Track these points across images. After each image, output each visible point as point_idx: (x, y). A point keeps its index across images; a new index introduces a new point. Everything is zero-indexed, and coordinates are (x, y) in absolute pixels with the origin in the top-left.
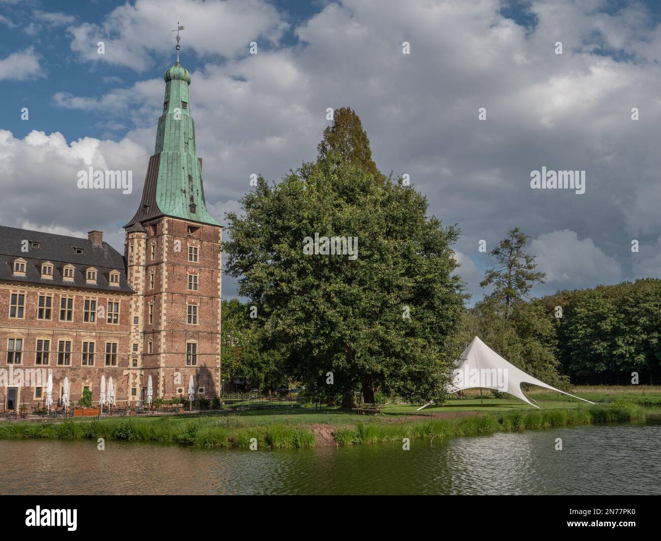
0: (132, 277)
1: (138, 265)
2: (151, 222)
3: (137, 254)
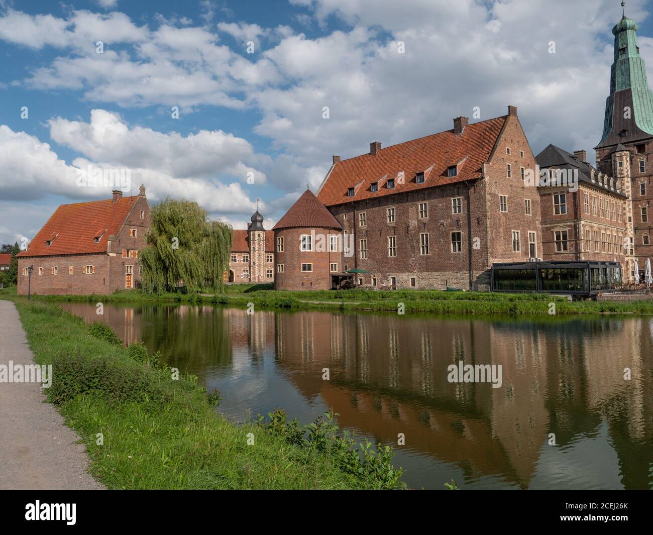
1: (627, 176)
2: (636, 143)
3: (626, 168)
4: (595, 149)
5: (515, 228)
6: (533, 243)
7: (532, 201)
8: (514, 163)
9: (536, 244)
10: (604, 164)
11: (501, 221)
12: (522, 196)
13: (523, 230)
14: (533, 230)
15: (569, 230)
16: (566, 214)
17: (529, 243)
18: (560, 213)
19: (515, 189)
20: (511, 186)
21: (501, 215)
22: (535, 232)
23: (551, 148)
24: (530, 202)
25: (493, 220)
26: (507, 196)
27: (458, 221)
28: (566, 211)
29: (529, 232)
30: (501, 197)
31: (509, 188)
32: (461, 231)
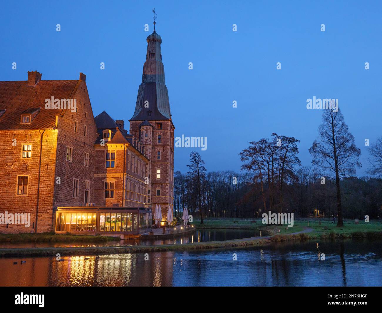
0: (147, 152)
1: (150, 145)
2: (156, 122)
3: (150, 139)
4: (130, 121)
5: (76, 177)
6: (88, 190)
7: (90, 155)
8: (80, 121)
9: (90, 192)
10: (135, 133)
11: (66, 169)
12: (83, 150)
13: (82, 179)
14: (88, 179)
15: (116, 181)
16: (115, 168)
17: (85, 190)
18: (110, 167)
19: (79, 143)
20: (76, 139)
21: (67, 163)
22: (90, 181)
23: (105, 114)
24: (88, 156)
25: (60, 168)
26: (73, 148)
27: (27, 166)
28: (115, 166)
29: (86, 180)
30: (68, 148)
31: (75, 142)
32: (28, 175)
